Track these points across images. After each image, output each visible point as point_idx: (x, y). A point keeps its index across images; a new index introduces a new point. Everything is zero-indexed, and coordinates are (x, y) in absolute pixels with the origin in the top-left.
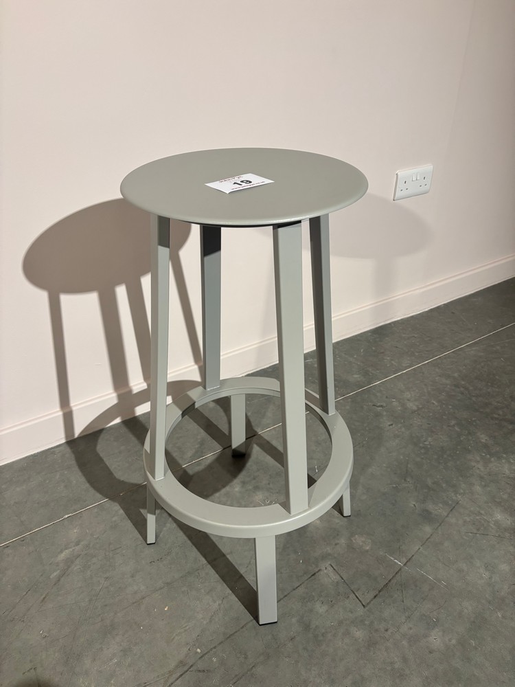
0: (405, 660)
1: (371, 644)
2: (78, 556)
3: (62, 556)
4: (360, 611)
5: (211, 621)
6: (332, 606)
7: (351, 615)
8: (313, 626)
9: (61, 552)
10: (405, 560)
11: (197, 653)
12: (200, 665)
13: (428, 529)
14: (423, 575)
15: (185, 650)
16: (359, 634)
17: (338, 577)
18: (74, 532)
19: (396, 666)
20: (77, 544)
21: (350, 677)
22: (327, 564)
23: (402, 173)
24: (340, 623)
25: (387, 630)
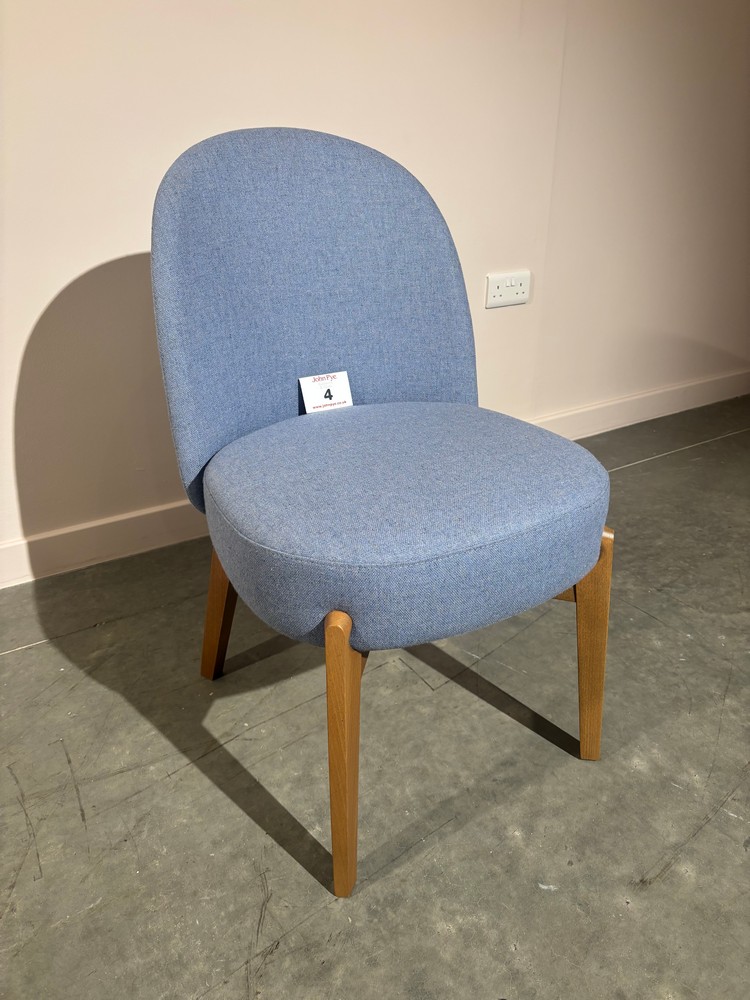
0: (473, 729)
1: (437, 717)
2: (112, 655)
3: (95, 655)
4: (429, 692)
5: (261, 703)
6: (398, 690)
7: (417, 696)
8: (374, 705)
9: (93, 651)
10: (483, 654)
11: (244, 726)
12: (247, 735)
13: (513, 630)
14: (502, 666)
15: (231, 724)
16: (426, 710)
17: (407, 668)
18: (108, 637)
19: (463, 733)
20: (111, 645)
21: (412, 742)
22: (396, 658)
23: (493, 276)
24: (405, 703)
25: (456, 707)
